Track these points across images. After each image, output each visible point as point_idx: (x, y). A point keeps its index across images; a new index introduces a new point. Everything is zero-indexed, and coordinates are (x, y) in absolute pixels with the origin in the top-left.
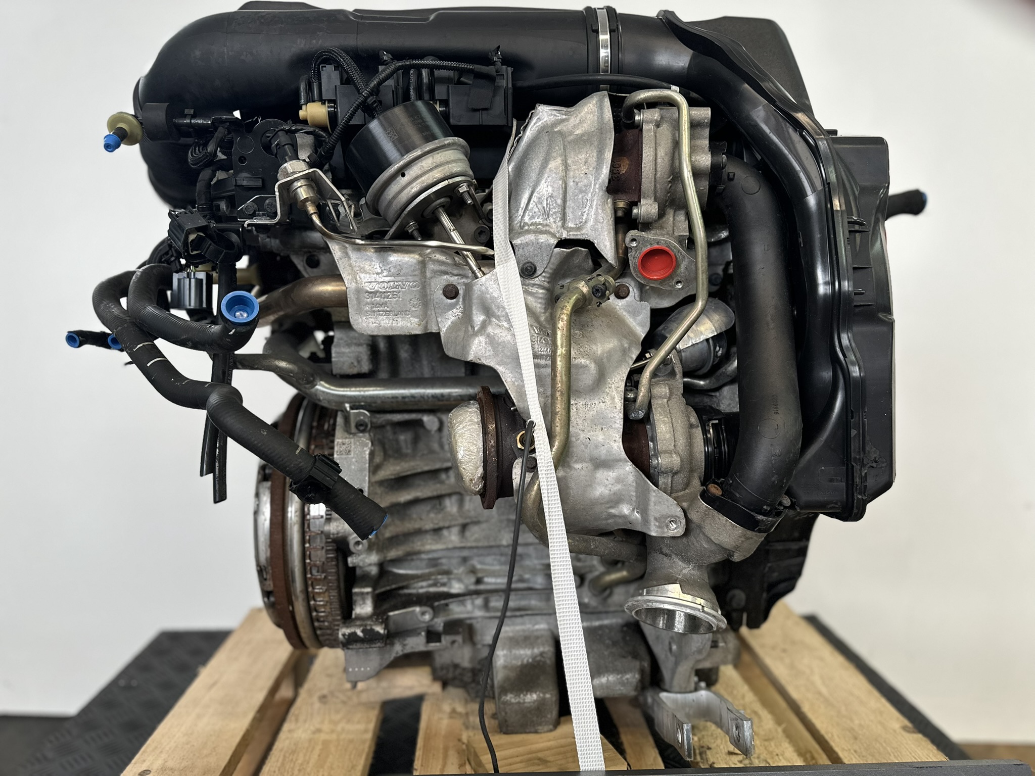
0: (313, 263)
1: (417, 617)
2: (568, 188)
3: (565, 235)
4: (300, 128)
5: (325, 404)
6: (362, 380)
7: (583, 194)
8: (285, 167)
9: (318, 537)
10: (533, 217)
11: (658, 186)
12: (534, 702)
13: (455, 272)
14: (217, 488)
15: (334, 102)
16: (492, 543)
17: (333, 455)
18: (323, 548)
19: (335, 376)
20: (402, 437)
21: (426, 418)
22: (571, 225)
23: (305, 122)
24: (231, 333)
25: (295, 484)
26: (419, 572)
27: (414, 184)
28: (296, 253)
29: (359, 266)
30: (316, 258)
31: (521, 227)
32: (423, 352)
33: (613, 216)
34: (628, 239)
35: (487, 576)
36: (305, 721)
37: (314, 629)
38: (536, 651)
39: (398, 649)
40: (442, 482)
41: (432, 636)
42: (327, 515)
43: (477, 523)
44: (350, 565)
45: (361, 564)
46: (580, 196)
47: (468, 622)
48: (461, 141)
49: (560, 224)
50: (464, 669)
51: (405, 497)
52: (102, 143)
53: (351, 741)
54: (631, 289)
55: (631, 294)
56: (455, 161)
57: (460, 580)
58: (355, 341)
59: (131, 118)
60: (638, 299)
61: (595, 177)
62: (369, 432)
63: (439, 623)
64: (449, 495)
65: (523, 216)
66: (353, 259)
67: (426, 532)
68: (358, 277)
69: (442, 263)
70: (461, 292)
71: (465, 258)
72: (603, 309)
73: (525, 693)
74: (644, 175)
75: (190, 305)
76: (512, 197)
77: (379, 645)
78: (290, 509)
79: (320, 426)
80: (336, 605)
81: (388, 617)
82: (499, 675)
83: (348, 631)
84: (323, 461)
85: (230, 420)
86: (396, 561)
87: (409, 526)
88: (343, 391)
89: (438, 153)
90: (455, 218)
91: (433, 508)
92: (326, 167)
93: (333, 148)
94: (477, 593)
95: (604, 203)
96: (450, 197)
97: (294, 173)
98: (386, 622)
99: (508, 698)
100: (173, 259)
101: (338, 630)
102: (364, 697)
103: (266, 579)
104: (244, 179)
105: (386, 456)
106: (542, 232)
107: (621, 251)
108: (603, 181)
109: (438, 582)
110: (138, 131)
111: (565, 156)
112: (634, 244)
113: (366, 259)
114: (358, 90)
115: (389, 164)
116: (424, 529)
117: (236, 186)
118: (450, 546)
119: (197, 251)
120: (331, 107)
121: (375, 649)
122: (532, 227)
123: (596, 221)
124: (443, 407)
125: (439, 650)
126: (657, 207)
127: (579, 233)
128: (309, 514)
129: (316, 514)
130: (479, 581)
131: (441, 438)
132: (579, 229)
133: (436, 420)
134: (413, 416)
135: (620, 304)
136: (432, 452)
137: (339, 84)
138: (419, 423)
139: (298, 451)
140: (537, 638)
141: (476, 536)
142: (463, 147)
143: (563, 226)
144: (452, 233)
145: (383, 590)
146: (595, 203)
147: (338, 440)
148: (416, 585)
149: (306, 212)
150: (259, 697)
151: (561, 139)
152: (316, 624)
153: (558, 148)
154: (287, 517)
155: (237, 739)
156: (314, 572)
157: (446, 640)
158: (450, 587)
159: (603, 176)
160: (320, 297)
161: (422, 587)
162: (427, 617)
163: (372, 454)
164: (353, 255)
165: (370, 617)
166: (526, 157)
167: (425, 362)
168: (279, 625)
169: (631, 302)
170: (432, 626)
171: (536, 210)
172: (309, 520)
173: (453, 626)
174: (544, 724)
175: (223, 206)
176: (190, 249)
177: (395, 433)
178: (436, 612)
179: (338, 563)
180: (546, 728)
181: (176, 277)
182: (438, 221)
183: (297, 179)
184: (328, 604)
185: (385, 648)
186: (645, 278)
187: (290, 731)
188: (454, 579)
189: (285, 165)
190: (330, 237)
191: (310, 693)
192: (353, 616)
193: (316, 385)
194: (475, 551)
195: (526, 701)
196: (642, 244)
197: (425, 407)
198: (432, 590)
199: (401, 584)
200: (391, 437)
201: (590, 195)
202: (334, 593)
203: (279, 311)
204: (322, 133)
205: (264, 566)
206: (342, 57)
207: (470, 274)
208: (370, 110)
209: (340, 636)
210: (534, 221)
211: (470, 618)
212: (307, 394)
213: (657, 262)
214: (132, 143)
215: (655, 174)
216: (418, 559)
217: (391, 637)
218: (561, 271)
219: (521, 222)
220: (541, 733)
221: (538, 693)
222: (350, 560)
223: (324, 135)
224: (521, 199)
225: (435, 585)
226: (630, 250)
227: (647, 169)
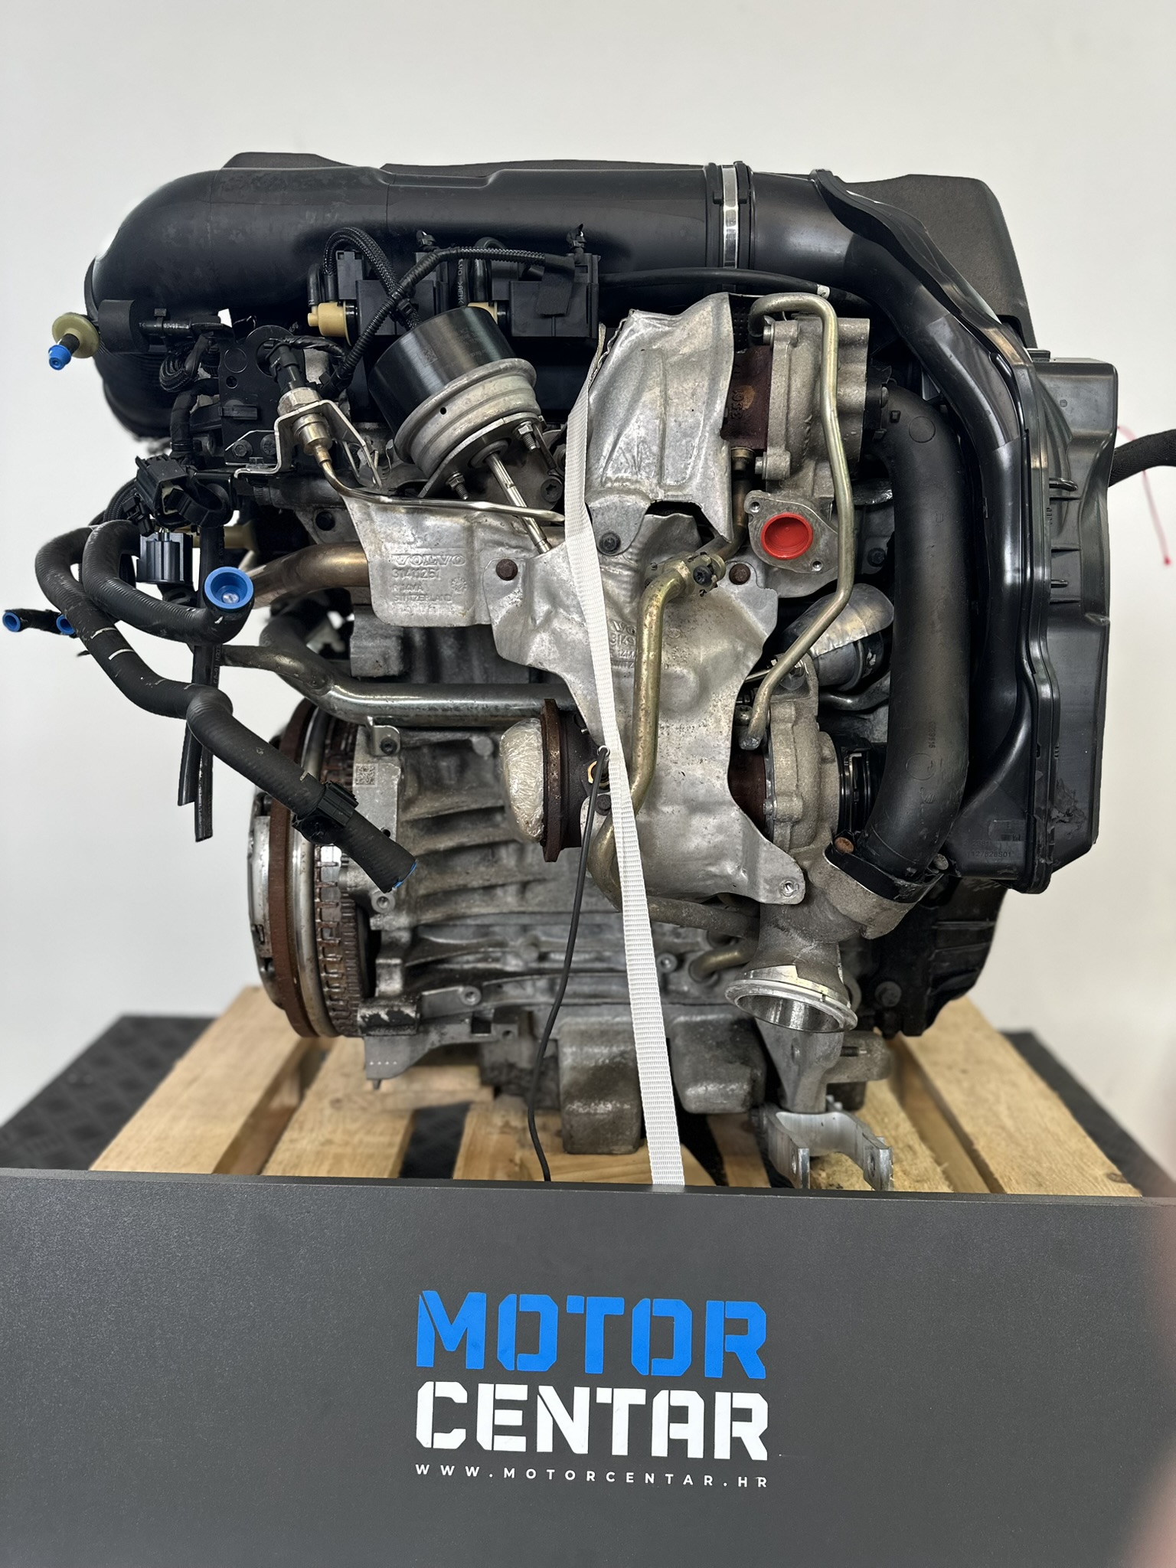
0: (325, 523)
1: (460, 999)
2: (668, 430)
3: (661, 496)
4: (308, 341)
5: (340, 716)
6: (390, 686)
7: (688, 439)
8: (288, 398)
9: (331, 889)
10: (618, 470)
11: (791, 429)
12: (609, 1113)
13: (513, 543)
14: (200, 821)
15: (354, 302)
16: (561, 909)
17: (351, 784)
18: (337, 904)
19: (355, 678)
20: (444, 764)
21: (475, 739)
22: (669, 481)
23: (314, 331)
24: (218, 622)
25: (299, 819)
26: (464, 942)
27: (458, 424)
28: (304, 510)
29: (385, 533)
30: (330, 516)
31: (603, 484)
32: (474, 650)
33: (729, 470)
34: (747, 504)
35: (554, 952)
36: (312, 1130)
37: (326, 1010)
38: (615, 1049)
39: (433, 1039)
40: (496, 826)
41: (479, 1023)
42: (343, 862)
43: (541, 881)
44: (373, 928)
45: (387, 928)
46: (684, 442)
47: (528, 1009)
48: (523, 363)
49: (655, 481)
50: (522, 1070)
51: (445, 842)
52: (47, 357)
53: (371, 1156)
54: (752, 571)
55: (753, 577)
56: (513, 392)
57: (517, 955)
58: (380, 632)
59: (84, 321)
60: (761, 585)
61: (705, 415)
62: (399, 754)
63: (489, 1008)
64: (506, 843)
65: (605, 468)
66: (378, 523)
67: (474, 890)
68: (383, 548)
69: (496, 530)
70: (520, 570)
71: (525, 524)
72: (712, 599)
73: (597, 1102)
74: (771, 414)
75: (163, 578)
76: (593, 441)
77: (408, 1031)
78: (295, 853)
79: (335, 745)
80: (354, 979)
81: (422, 997)
82: (566, 1078)
83: (368, 1012)
84: (334, 790)
85: (218, 735)
86: (434, 926)
87: (452, 881)
88: (365, 699)
89: (491, 382)
90: (515, 468)
91: (483, 859)
92: (343, 395)
93: (352, 369)
94: (541, 972)
95: (717, 452)
96: (508, 440)
97: (300, 405)
98: (418, 1003)
99: (575, 1107)
100: (141, 517)
101: (356, 1011)
102: (390, 1103)
103: (263, 943)
104: (234, 407)
105: (422, 788)
106: (629, 492)
107: (739, 519)
108: (716, 422)
109: (490, 957)
110: (93, 339)
111: (666, 385)
112: (756, 510)
113: (394, 523)
114: (387, 290)
115: (427, 395)
116: (470, 886)
117: (223, 417)
118: (505, 910)
119: (172, 509)
120: (351, 310)
121: (404, 1037)
122: (616, 484)
123: (705, 476)
124: (495, 725)
125: (490, 1043)
126: (788, 459)
127: (680, 493)
128: (320, 860)
129: (330, 860)
130: (543, 957)
131: (496, 766)
132: (681, 487)
133: (489, 742)
134: (458, 736)
135: (737, 591)
136: (483, 784)
137: (361, 278)
138: (467, 745)
139: (303, 777)
140: (618, 1033)
141: (540, 898)
142: (525, 371)
143: (659, 483)
144: (509, 490)
145: (416, 962)
146: (704, 451)
147: (357, 765)
148: (460, 959)
149: (315, 458)
150: (253, 1098)
151: (661, 361)
152: (328, 1003)
153: (656, 374)
154: (292, 862)
155: (224, 1147)
156: (326, 935)
157: (497, 1030)
158: (505, 964)
159: (715, 414)
160: (333, 572)
161: (468, 962)
162: (473, 1000)
163: (402, 785)
164: (378, 518)
165: (398, 997)
166: (612, 386)
167: (476, 663)
168: (280, 1005)
169: (751, 589)
170: (480, 1012)
171: (623, 460)
172: (320, 868)
173: (507, 1014)
174: (621, 1143)
175: (206, 442)
176: (164, 507)
177: (434, 758)
178: (485, 994)
179: (357, 924)
180: (623, 1149)
181: (143, 541)
182: (490, 472)
183: (303, 414)
184: (344, 977)
185: (417, 1037)
186: (771, 556)
187: (292, 1141)
188: (509, 953)
189: (288, 394)
190: (348, 495)
191: (320, 1096)
192: (377, 994)
193: (329, 690)
194: (538, 917)
195: (598, 1111)
196: (767, 510)
197: (473, 724)
198: (481, 965)
199: (439, 957)
200: (429, 764)
201: (697, 440)
202: (352, 963)
203: (279, 588)
204: (337, 348)
205: (261, 925)
206: (364, 243)
207: (533, 547)
208: (403, 317)
209: (359, 1019)
210: (620, 475)
211: (530, 1005)
212: (316, 701)
213: (786, 535)
214: (85, 355)
215: (788, 413)
216: (462, 925)
217: (425, 1023)
218: (655, 547)
219: (602, 476)
220: (616, 1154)
221: (614, 1102)
222: (372, 921)
223: (340, 351)
224: (603, 444)
225: (484, 960)
226: (750, 518)
227: (776, 406)
